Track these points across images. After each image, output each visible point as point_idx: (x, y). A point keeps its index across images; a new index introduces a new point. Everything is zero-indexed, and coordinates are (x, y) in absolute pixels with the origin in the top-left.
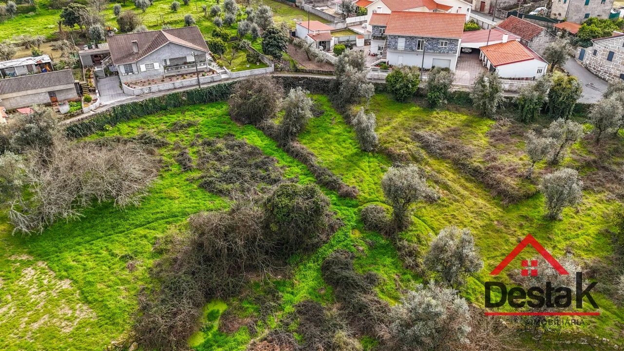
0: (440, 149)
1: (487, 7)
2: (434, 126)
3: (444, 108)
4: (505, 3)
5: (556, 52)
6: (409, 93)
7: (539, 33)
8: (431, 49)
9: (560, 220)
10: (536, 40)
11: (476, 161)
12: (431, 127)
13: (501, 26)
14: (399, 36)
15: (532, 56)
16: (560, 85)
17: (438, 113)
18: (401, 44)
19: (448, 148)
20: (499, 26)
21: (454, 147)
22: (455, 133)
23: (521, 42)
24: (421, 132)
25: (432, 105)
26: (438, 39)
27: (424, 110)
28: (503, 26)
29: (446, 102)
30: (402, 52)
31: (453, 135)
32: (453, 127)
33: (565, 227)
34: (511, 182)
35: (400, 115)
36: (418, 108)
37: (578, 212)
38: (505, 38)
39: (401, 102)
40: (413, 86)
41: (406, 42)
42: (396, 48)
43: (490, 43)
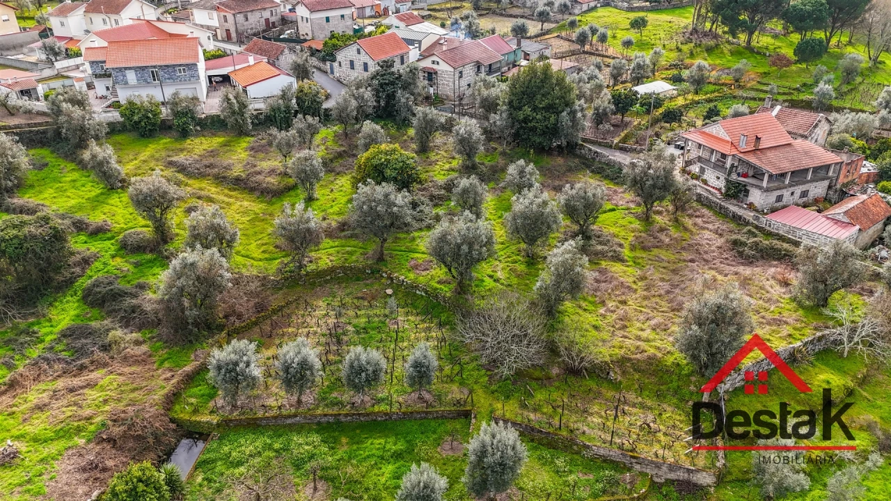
0: (198, 169)
1: (234, 35)
2: (189, 152)
3: (198, 134)
4: (252, 29)
5: (299, 65)
6: (154, 125)
7: (283, 51)
8: (169, 79)
9: (317, 199)
10: (282, 58)
11: (237, 171)
12: (185, 153)
13: (247, 50)
14: (126, 68)
15: (278, 72)
16: (302, 91)
17: (192, 141)
18: (131, 77)
19: (206, 166)
20: (245, 50)
21: (212, 164)
22: (213, 153)
23: (269, 63)
24: (174, 159)
25: (184, 134)
26: (174, 66)
27: (176, 140)
28: (249, 50)
29: (199, 128)
30: (134, 87)
31: (210, 156)
32: (210, 149)
33: (321, 202)
34: (273, 180)
35: (148, 149)
36: (169, 140)
37: (332, 190)
38: (251, 60)
39: (147, 137)
40: (154, 115)
41: (137, 75)
42: (126, 83)
43: (237, 67)
